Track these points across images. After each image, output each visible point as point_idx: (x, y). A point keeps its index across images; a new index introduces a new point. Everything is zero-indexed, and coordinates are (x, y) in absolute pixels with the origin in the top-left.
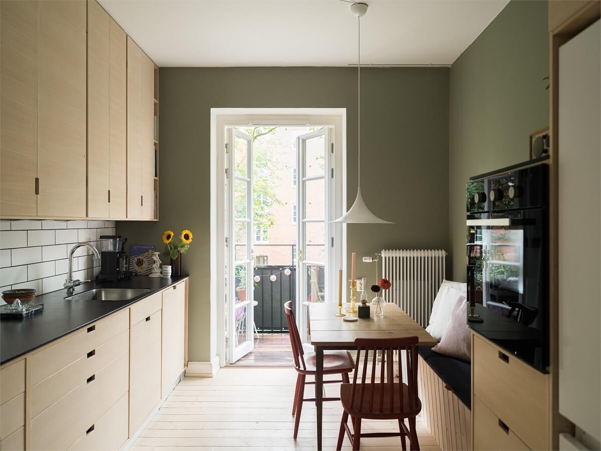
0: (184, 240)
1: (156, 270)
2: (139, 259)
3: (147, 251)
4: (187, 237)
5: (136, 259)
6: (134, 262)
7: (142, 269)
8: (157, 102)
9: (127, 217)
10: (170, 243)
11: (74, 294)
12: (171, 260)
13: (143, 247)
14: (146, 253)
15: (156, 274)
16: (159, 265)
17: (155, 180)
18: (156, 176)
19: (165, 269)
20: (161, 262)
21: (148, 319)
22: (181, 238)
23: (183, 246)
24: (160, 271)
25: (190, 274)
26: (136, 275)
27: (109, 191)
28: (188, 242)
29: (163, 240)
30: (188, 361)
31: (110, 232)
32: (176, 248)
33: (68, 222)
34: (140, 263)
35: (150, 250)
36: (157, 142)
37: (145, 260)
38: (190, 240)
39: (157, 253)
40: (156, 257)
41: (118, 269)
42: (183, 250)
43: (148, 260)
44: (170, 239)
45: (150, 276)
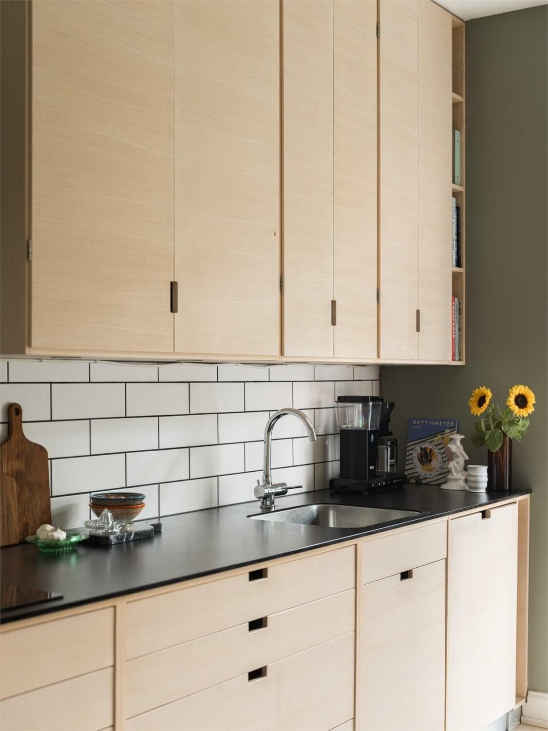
0: (515, 409)
1: (455, 475)
2: (425, 449)
3: (441, 431)
4: (521, 401)
5: (418, 449)
6: (415, 455)
7: (428, 470)
8: (461, 99)
9: (378, 356)
10: (485, 415)
11: (273, 510)
12: (490, 453)
13: (433, 423)
14: (439, 436)
15: (456, 483)
16: (462, 463)
17: (455, 276)
18: (459, 264)
19: (472, 473)
20: (467, 458)
21: (406, 575)
22: (509, 404)
23: (513, 422)
24: (463, 478)
25: (533, 489)
26: (419, 483)
27: (334, 303)
28: (524, 413)
29: (470, 408)
30: (529, 689)
31: (367, 389)
32: (498, 426)
33: (271, 367)
34: (426, 457)
35: (447, 431)
36: (462, 189)
37: (436, 450)
38: (530, 409)
39: (459, 437)
40: (456, 446)
41: (372, 468)
42: (513, 432)
43: (442, 451)
44: (485, 406)
45: (444, 487)
